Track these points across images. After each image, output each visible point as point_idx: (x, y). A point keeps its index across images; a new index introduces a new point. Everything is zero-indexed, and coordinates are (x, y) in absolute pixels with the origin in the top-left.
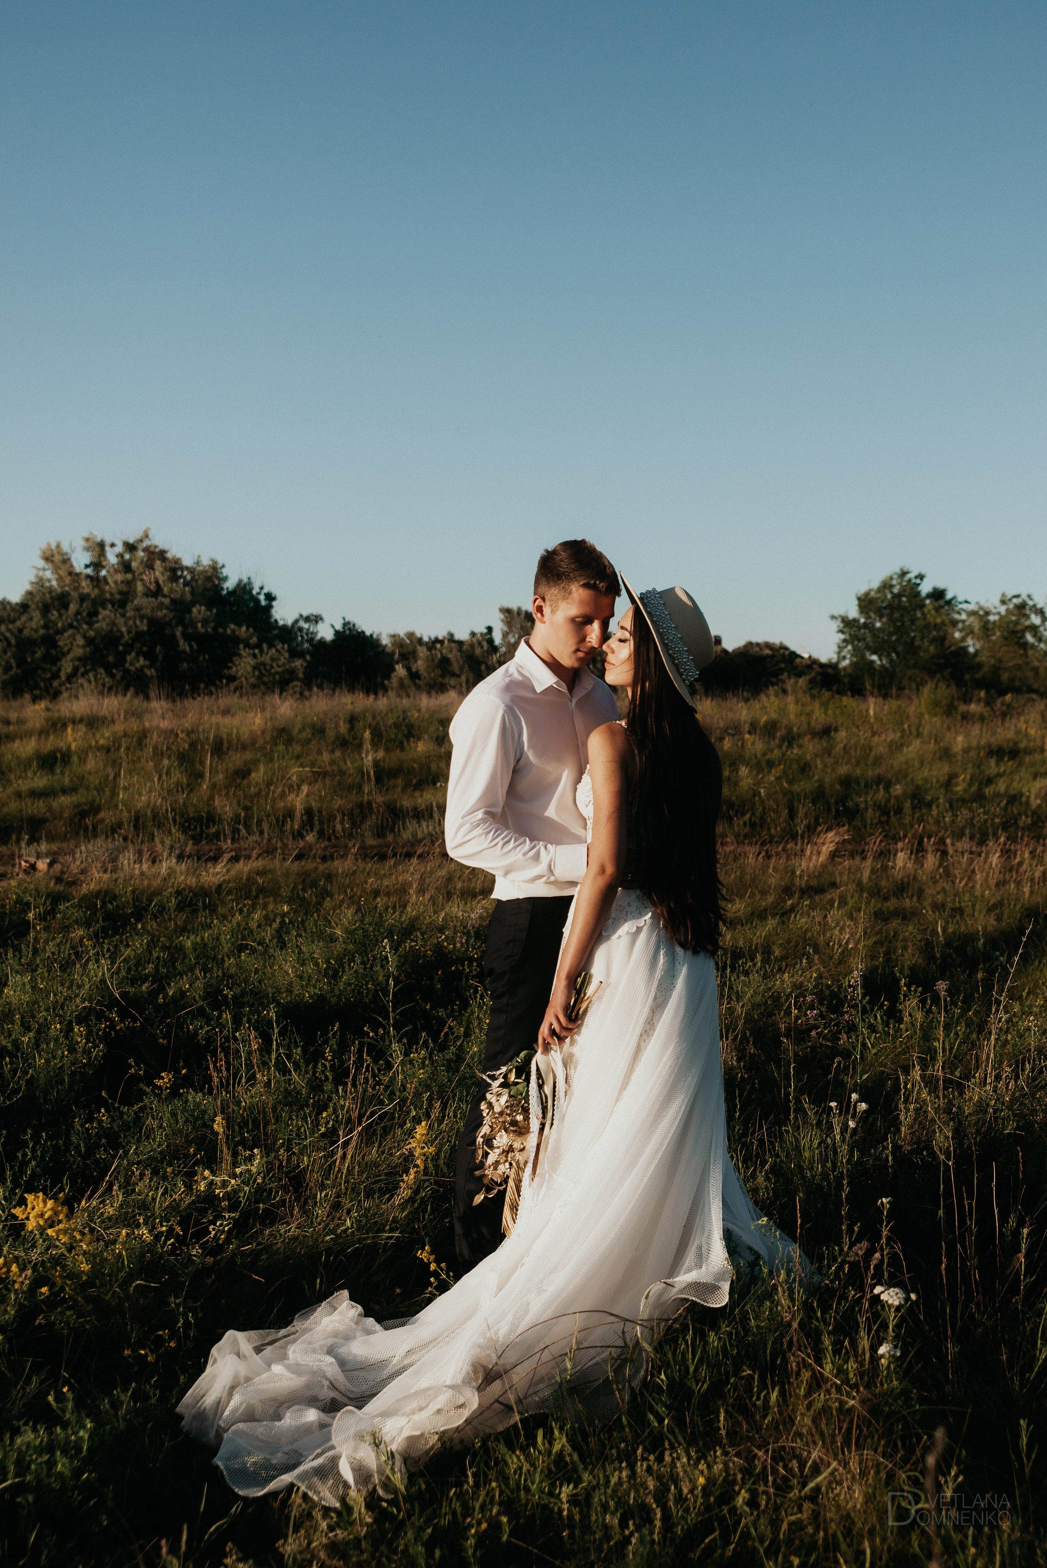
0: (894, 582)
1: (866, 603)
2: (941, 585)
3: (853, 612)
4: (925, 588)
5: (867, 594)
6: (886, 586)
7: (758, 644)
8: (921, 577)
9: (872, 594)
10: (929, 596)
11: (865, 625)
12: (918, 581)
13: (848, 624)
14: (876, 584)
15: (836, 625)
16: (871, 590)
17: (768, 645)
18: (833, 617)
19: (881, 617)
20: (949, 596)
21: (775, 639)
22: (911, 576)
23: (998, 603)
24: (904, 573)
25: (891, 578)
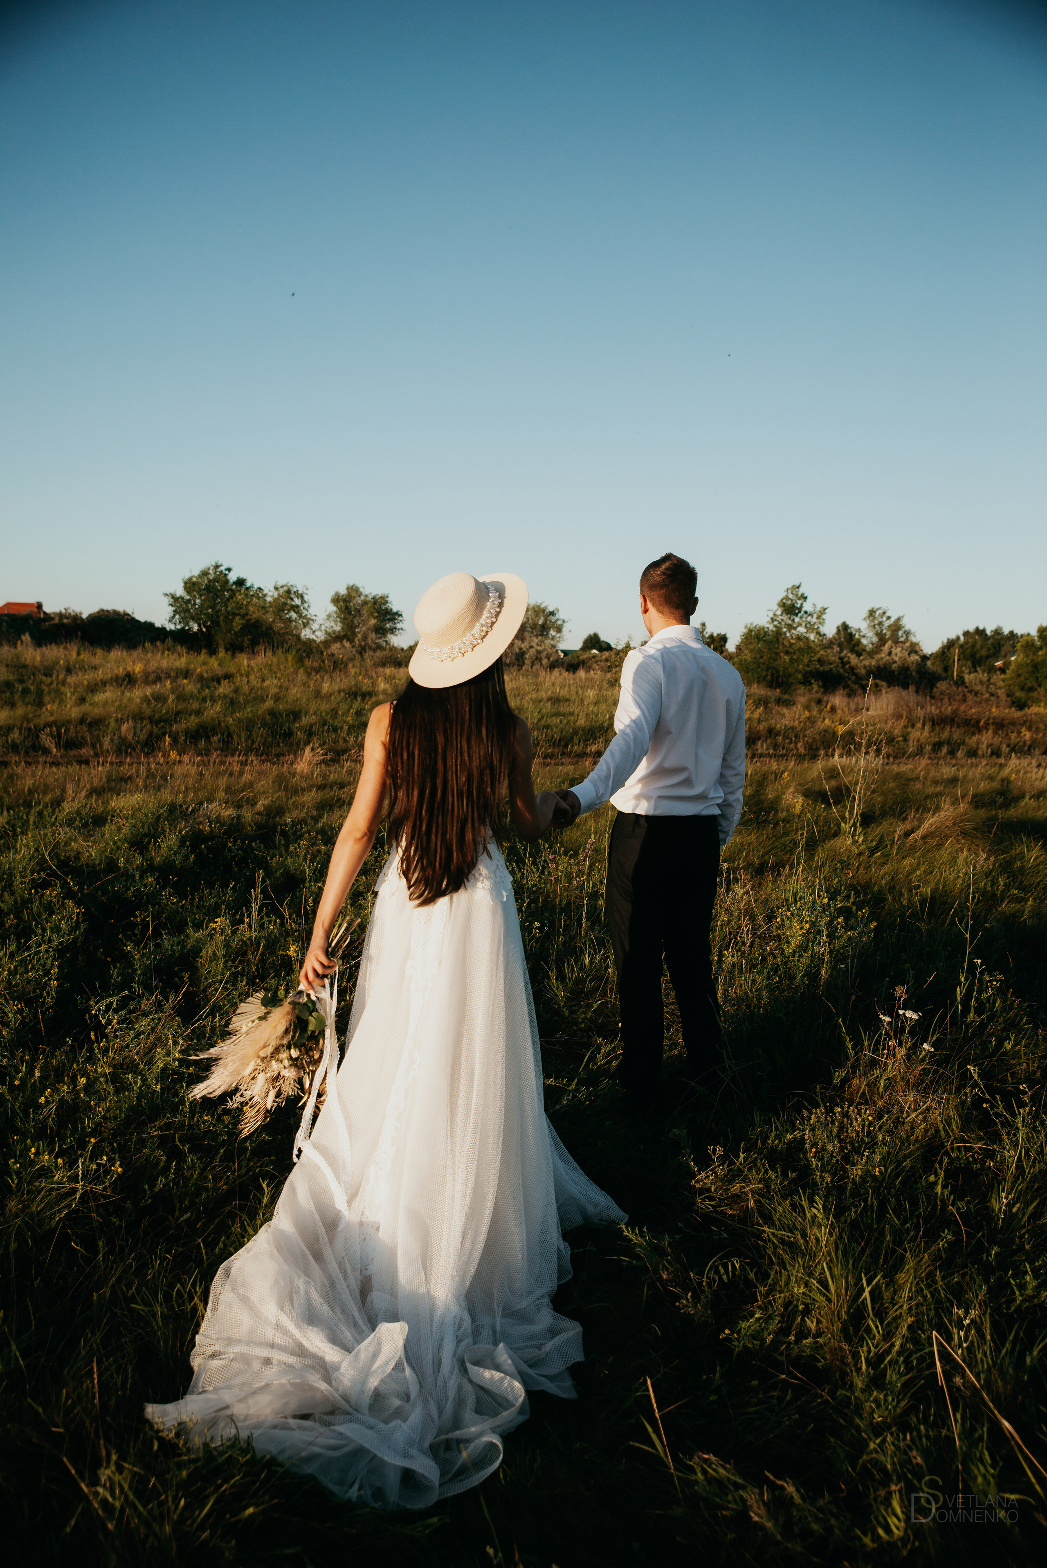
0: (211, 571)
1: (190, 585)
2: (243, 576)
3: (180, 592)
4: (232, 577)
5: (190, 579)
6: (204, 573)
7: (108, 611)
8: (229, 570)
9: (194, 579)
10: (234, 583)
11: (189, 601)
12: (227, 572)
13: (175, 600)
14: (196, 572)
15: (167, 600)
16: (194, 576)
17: (114, 611)
18: (166, 595)
19: (201, 595)
20: (248, 584)
21: (120, 608)
22: (222, 568)
23: (272, 589)
24: (217, 567)
25: (209, 569)
